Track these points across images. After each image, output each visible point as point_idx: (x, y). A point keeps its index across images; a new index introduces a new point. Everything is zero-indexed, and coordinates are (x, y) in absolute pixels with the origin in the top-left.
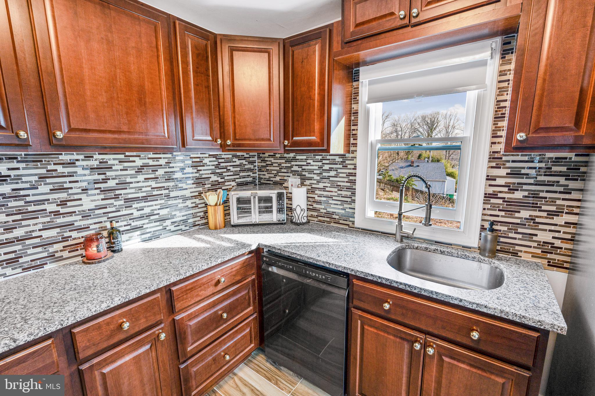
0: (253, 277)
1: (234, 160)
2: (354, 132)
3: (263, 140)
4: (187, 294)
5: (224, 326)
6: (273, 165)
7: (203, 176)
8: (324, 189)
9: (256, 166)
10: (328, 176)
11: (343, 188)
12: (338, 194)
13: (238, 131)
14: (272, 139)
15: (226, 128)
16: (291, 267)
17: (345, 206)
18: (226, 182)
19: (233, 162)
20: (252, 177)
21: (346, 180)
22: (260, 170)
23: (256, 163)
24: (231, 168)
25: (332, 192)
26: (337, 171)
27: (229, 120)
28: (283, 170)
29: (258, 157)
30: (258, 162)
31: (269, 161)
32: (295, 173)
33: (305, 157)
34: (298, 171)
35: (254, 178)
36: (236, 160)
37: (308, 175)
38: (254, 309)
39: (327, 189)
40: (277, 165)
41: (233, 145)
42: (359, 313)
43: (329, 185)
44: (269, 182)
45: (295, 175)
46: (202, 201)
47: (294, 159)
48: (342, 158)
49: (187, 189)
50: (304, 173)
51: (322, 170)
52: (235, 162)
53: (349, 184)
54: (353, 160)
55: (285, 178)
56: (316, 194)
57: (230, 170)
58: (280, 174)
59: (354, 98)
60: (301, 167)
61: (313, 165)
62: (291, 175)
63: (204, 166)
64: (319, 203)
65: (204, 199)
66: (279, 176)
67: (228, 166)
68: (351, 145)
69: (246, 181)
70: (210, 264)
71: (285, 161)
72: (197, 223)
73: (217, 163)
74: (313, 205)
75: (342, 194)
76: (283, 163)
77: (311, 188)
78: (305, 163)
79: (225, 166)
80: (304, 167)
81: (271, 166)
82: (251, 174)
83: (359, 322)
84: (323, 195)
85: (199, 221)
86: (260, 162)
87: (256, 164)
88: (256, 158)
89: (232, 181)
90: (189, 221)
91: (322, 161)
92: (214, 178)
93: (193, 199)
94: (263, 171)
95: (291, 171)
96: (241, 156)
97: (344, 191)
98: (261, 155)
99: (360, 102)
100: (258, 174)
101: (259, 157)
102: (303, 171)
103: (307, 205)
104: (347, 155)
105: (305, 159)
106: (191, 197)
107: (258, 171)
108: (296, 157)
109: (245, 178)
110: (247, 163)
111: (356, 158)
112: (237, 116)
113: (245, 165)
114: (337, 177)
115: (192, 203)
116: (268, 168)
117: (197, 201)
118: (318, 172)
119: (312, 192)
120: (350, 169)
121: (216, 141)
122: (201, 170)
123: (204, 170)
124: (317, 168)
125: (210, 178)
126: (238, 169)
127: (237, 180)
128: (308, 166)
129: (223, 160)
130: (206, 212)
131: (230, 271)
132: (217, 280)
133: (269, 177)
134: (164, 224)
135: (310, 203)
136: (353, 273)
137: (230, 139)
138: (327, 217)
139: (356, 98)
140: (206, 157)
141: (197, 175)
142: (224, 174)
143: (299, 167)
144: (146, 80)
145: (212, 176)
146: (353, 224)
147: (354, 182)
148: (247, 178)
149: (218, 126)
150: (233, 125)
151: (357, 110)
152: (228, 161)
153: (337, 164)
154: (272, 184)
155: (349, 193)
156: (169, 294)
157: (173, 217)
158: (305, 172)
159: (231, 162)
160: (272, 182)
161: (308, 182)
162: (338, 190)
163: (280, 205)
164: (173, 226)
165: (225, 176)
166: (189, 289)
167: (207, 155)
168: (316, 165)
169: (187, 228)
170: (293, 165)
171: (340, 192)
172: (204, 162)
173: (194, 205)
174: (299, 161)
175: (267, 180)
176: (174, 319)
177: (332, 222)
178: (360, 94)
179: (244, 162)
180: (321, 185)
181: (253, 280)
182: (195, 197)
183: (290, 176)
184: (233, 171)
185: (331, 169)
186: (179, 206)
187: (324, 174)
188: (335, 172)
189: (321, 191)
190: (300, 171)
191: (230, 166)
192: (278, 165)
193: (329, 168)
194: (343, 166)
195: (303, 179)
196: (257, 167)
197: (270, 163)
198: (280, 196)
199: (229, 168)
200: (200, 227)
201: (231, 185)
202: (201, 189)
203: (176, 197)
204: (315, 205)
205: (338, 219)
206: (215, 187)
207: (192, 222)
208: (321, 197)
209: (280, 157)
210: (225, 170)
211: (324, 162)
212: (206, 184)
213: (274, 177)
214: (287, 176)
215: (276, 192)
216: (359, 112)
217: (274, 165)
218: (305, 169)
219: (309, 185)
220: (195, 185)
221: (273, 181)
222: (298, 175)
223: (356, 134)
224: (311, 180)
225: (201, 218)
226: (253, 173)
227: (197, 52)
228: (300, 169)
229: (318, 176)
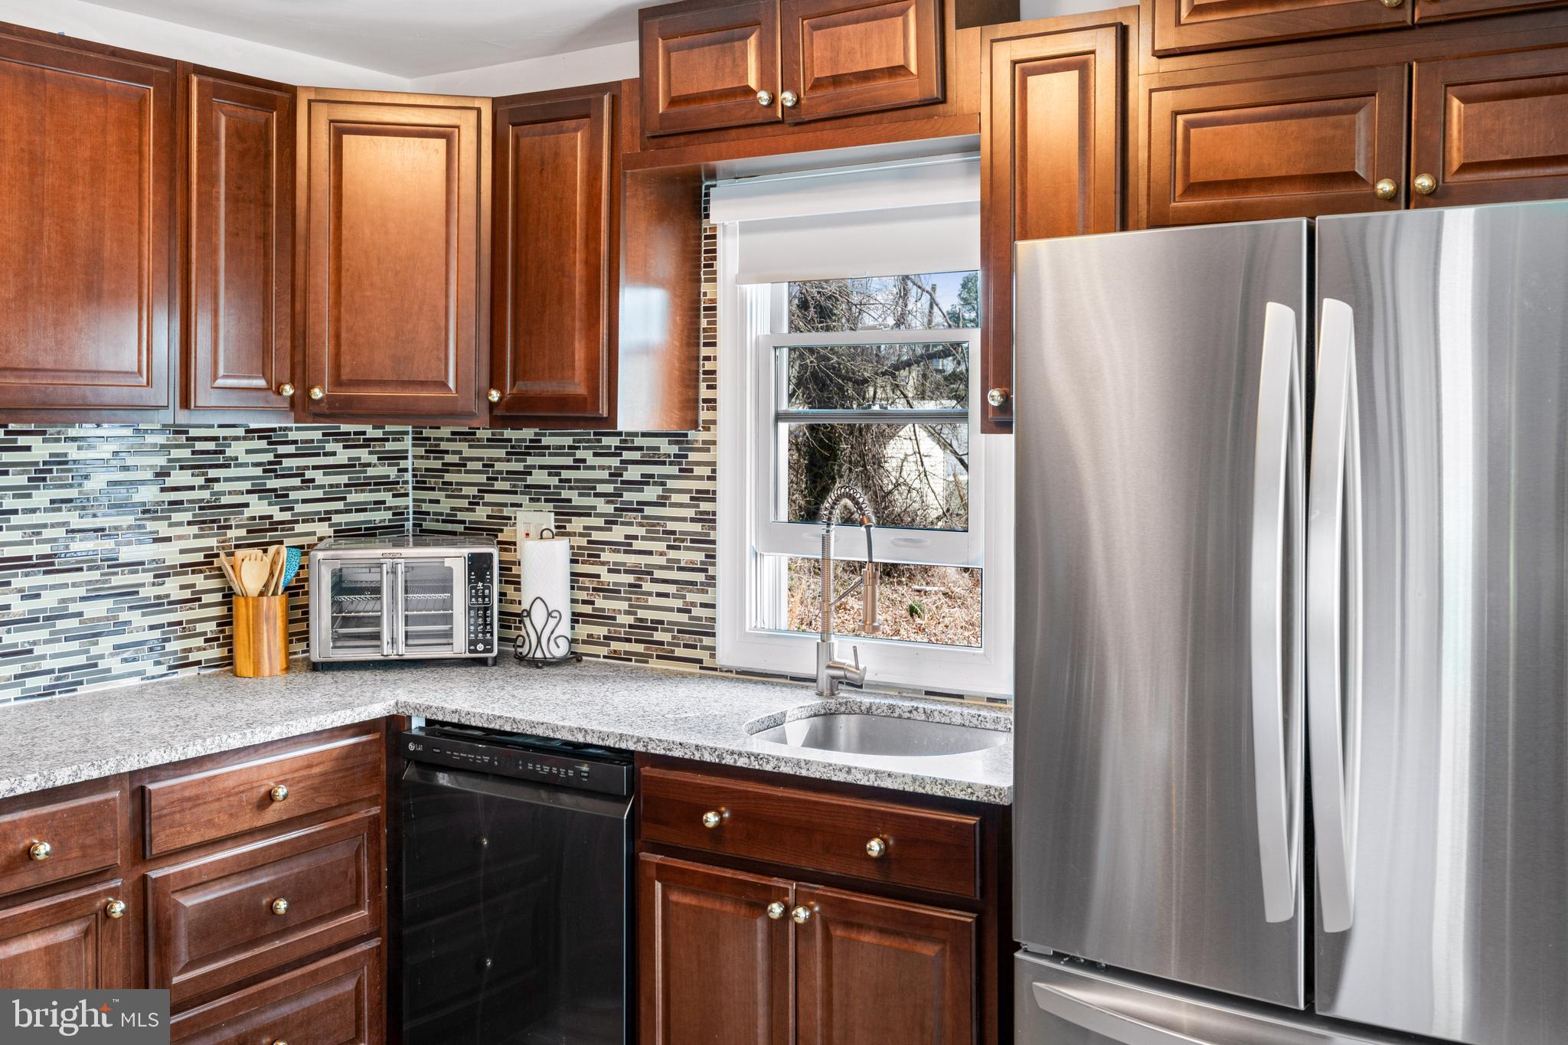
0: (375, 810)
1: (330, 447)
2: (709, 366)
3: (423, 384)
4: (183, 810)
5: (278, 943)
6: (465, 465)
7: (225, 500)
8: (626, 546)
9: (406, 470)
10: (639, 503)
11: (683, 541)
12: (668, 560)
13: (346, 358)
14: (451, 384)
15: (310, 351)
16: (486, 759)
17: (691, 597)
18: (297, 522)
19: (326, 454)
20: (390, 508)
21: (690, 513)
22: (420, 486)
23: (406, 458)
24: (319, 477)
25: (650, 553)
26: (663, 484)
27: (322, 327)
28: (499, 485)
29: (414, 439)
30: (415, 457)
31: (455, 452)
32: (538, 493)
33: (568, 441)
34: (548, 487)
35: (398, 513)
36: (337, 447)
37: (577, 500)
38: (375, 917)
39: (638, 545)
40: (478, 465)
41: (329, 399)
42: (658, 858)
43: (641, 531)
44: (450, 527)
45: (538, 500)
46: (215, 583)
47: (535, 447)
48: (677, 443)
49: (168, 539)
50: (565, 494)
51: (623, 482)
52: (334, 454)
53: (697, 527)
54: (708, 450)
55: (507, 512)
56: (603, 564)
57: (313, 481)
58: (488, 498)
59: (706, 266)
60: (557, 474)
61: (593, 468)
62: (524, 499)
63: (228, 466)
64: (611, 592)
65: (222, 576)
66: (485, 504)
67: (307, 468)
68: (701, 404)
69: (370, 522)
70: (249, 735)
71: (508, 453)
72: (193, 657)
73: (270, 457)
74: (592, 603)
75: (679, 561)
76: (499, 460)
77: (589, 542)
78: (569, 461)
79: (298, 468)
80: (566, 474)
81: (459, 472)
82: (387, 497)
83: (658, 886)
84: (624, 564)
85: (199, 649)
86: (422, 457)
87: (408, 464)
88: (407, 443)
89: (320, 520)
90: (171, 647)
91: (620, 455)
92: (259, 507)
93: (186, 573)
94: (433, 489)
95: (526, 486)
96: (356, 433)
97: (687, 548)
98: (426, 433)
99: (719, 276)
100: (415, 500)
101: (419, 439)
102: (564, 488)
103: (573, 601)
104: (692, 435)
105: (570, 447)
106: (182, 566)
107: (414, 488)
108: (539, 441)
109: (365, 510)
110: (374, 459)
111: (714, 443)
112: (345, 316)
113: (369, 465)
114: (664, 505)
115: (182, 587)
116: (448, 477)
117: (200, 581)
118: (609, 488)
119: (589, 556)
120: (700, 478)
121: (279, 392)
122: (217, 480)
123: (227, 480)
124: (605, 474)
125: (247, 505)
126: (343, 479)
127: (336, 518)
128: (578, 468)
129: (291, 449)
130: (226, 621)
131: (305, 773)
132: (263, 790)
133: (453, 509)
134: (94, 651)
135: (583, 595)
136: (640, 748)
137: (320, 383)
138: (637, 641)
139: (711, 266)
140: (236, 439)
141: (205, 494)
142: (293, 495)
143: (550, 474)
144: (108, 235)
145: (253, 499)
146: (713, 656)
147: (708, 519)
148: (372, 510)
149: (288, 344)
150: (333, 342)
151: (714, 301)
152: (307, 450)
153: (663, 463)
154: (461, 534)
155: (699, 557)
156: (138, 801)
157: (122, 627)
158: (570, 488)
159: (318, 455)
160: (460, 528)
161: (577, 524)
162: (669, 547)
163: (477, 597)
164: (119, 658)
165: (296, 501)
166: (189, 799)
167: (240, 432)
168: (602, 468)
169: (163, 669)
170: (534, 467)
171: (673, 554)
172: (229, 452)
173: (187, 594)
174: (550, 455)
175: (444, 521)
176: (145, 878)
177: (651, 656)
178: (719, 254)
179: (363, 454)
180: (618, 534)
181: (374, 820)
182: (194, 567)
183: (520, 505)
184: (322, 487)
185: (646, 480)
186: (143, 592)
187: (627, 496)
188: (659, 490)
189: (618, 551)
190: (556, 487)
191: (315, 468)
192: (484, 466)
193: (643, 476)
194: (681, 470)
195: (565, 512)
196: (410, 472)
197: (455, 459)
198: (478, 567)
199: (309, 474)
200: (204, 672)
201: (314, 533)
202: (213, 542)
203: (134, 565)
204: (601, 603)
205: (669, 644)
206: (262, 536)
207: (176, 652)
208: (618, 571)
209: (488, 440)
210: (297, 482)
211: (627, 455)
212: (230, 527)
213: (468, 510)
214: (513, 505)
215: (466, 551)
216: (719, 305)
217: (471, 466)
218: (569, 481)
219: (581, 535)
220: (195, 529)
221: (463, 522)
222: (547, 501)
223: (714, 372)
224: (589, 515)
225: (207, 641)
226: (394, 496)
227: (239, 147)
228: (554, 481)
229: (608, 502)
